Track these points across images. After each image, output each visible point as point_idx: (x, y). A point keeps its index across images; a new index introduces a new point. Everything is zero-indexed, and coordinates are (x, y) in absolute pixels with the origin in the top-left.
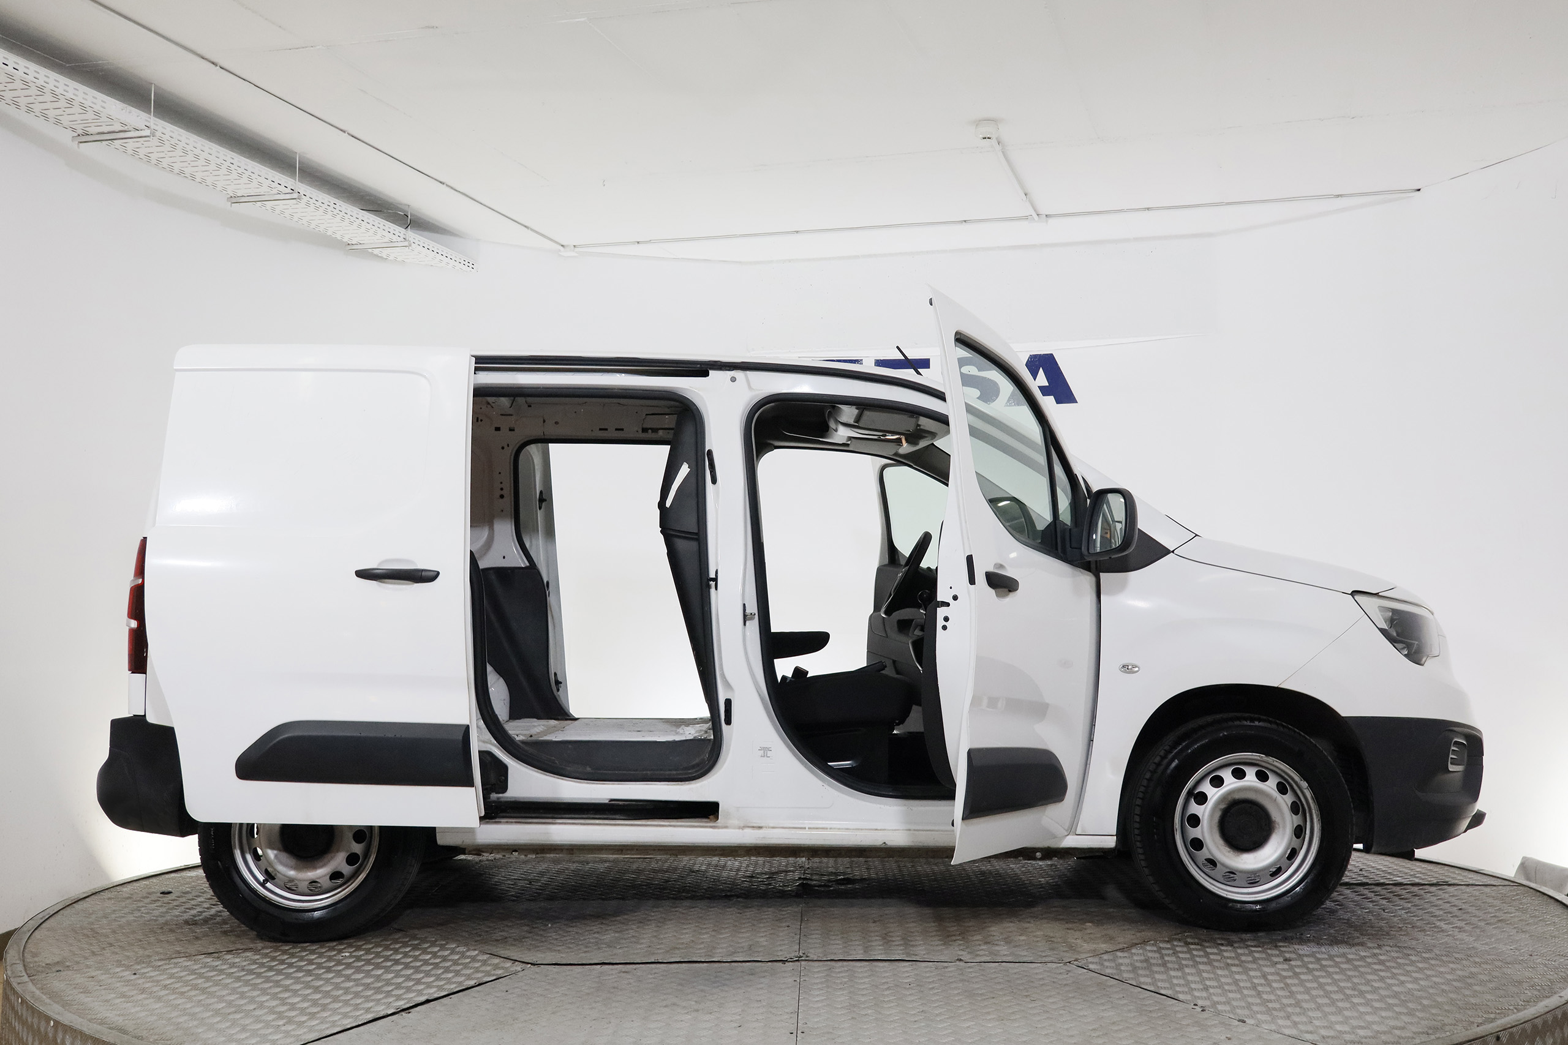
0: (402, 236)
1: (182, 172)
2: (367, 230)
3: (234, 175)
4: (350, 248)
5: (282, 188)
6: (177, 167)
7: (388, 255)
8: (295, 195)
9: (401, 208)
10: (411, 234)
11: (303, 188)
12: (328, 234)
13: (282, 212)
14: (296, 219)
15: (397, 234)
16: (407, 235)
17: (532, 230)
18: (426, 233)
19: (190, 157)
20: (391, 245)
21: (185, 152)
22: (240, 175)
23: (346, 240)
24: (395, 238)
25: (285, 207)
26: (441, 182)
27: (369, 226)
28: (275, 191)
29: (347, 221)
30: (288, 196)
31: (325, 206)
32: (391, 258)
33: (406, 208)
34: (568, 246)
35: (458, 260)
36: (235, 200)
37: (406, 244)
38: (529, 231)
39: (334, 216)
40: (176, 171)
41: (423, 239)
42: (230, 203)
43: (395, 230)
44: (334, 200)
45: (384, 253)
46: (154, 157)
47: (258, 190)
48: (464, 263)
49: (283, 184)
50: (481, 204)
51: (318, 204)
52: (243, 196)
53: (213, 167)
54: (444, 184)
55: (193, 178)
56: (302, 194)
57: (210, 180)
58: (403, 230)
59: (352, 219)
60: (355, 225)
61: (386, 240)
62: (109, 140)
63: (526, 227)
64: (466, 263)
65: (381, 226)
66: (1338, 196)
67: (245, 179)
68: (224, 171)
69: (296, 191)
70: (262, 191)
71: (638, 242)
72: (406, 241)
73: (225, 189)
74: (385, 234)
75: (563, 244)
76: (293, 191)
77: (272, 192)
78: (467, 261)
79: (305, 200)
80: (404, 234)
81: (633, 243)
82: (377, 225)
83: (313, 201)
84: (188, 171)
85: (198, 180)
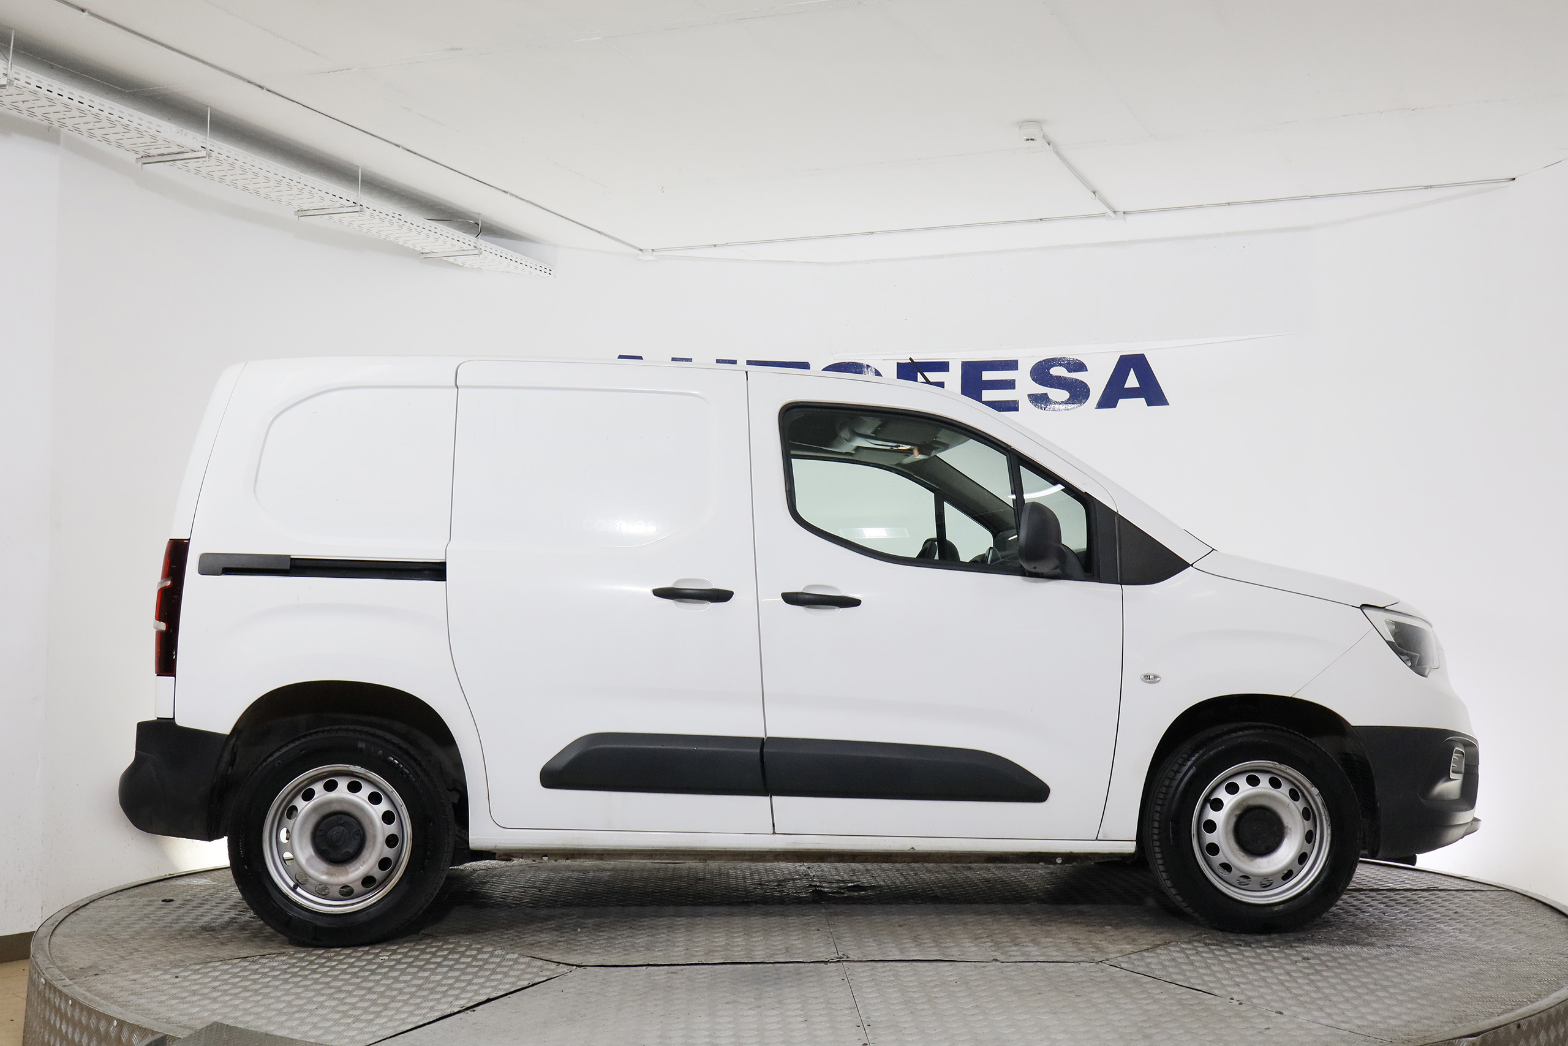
0: (473, 244)
1: (246, 189)
2: (436, 239)
3: (295, 190)
4: (423, 257)
5: (344, 202)
7: (462, 263)
9: (471, 216)
10: (482, 242)
11: (366, 200)
12: (400, 243)
13: (349, 224)
14: (364, 230)
15: (468, 242)
16: (478, 242)
17: (605, 235)
18: (498, 240)
20: (462, 253)
21: (244, 170)
22: (301, 190)
24: (465, 247)
25: (350, 219)
26: (505, 192)
27: (437, 236)
28: (338, 205)
29: (414, 231)
30: (350, 209)
31: (390, 217)
32: (467, 266)
33: (476, 216)
34: (646, 250)
35: (534, 267)
36: (302, 213)
37: (477, 252)
39: (401, 227)
41: (494, 247)
42: (297, 217)
43: (464, 239)
44: (399, 210)
45: (460, 261)
47: (320, 204)
48: (540, 269)
49: (345, 197)
50: (549, 211)
51: (382, 216)
52: (309, 210)
54: (509, 193)
55: (257, 193)
56: (364, 206)
58: (473, 238)
59: (419, 229)
60: (422, 234)
61: (457, 248)
62: (171, 161)
63: (599, 232)
65: (451, 235)
68: (283, 186)
69: (358, 203)
70: (326, 204)
71: (715, 246)
72: (477, 249)
73: (290, 204)
74: (455, 242)
75: (641, 248)
76: (354, 204)
77: (335, 206)
78: (543, 267)
79: (368, 212)
80: (475, 242)
81: (709, 246)
82: (445, 234)
83: (377, 213)
84: (251, 187)
85: (263, 195)
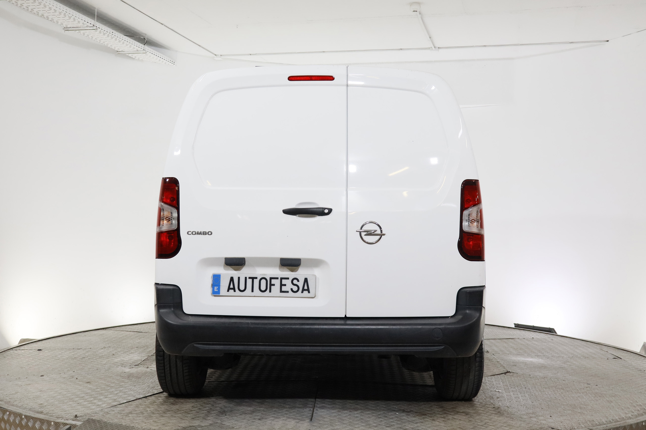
0: (143, 48)
1: (43, 15)
2: (127, 45)
3: (67, 17)
4: (118, 53)
5: (89, 24)
6: (40, 13)
7: (135, 57)
8: (95, 28)
9: (142, 35)
10: (147, 48)
11: (98, 24)
12: (108, 46)
13: (88, 36)
14: (94, 39)
15: (140, 47)
16: (145, 48)
17: (202, 47)
18: (153, 47)
19: (47, 8)
20: (137, 52)
21: (45, 6)
22: (70, 17)
23: (116, 49)
24: (139, 49)
25: (90, 33)
26: (162, 24)
27: (128, 43)
28: (85, 26)
29: (118, 40)
30: (91, 28)
31: (108, 33)
32: (137, 58)
33: (144, 35)
34: (218, 55)
35: (167, 60)
36: (66, 29)
37: (144, 52)
38: (201, 48)
39: (112, 38)
40: (40, 15)
41: (152, 50)
42: (64, 30)
43: (139, 45)
44: (112, 31)
45: (134, 56)
46: (30, 8)
47: (78, 25)
48: (170, 61)
49: (89, 22)
50: (180, 34)
51: (105, 32)
52: (70, 27)
53: (57, 13)
54: (163, 24)
55: (48, 18)
56: (98, 27)
57: (55, 20)
58: (143, 45)
59: (120, 40)
60: (122, 42)
61: (135, 50)
63: (199, 46)
64: (171, 62)
65: (133, 43)
66: (571, 43)
67: (72, 20)
68: (62, 15)
69: (95, 25)
71: (250, 55)
72: (144, 51)
73: (62, 24)
74: (135, 47)
75: (216, 54)
76: (93, 26)
77: (84, 26)
78: (171, 61)
79: (99, 30)
80: (144, 47)
81: (248, 55)
82: (131, 43)
83: (103, 31)
84: (46, 15)
85: (50, 19)
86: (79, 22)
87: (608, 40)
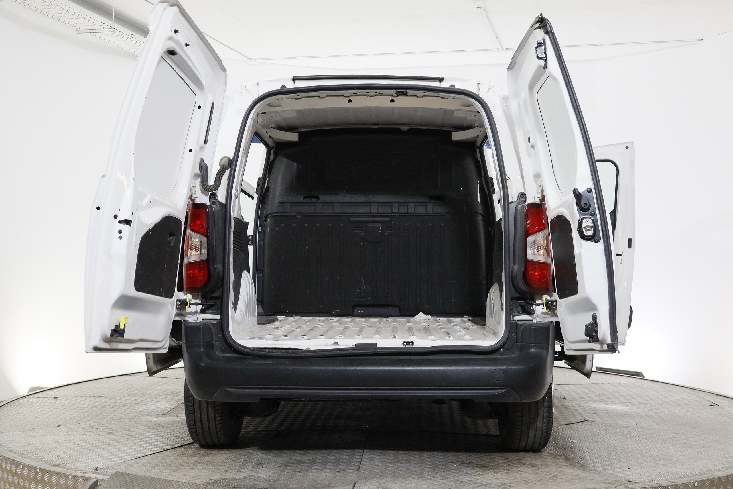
1: (53, 16)
3: (81, 19)
5: (105, 26)
6: (51, 14)
8: (112, 30)
11: (116, 26)
12: (127, 50)
13: (104, 39)
14: (111, 42)
17: (234, 50)
19: (58, 9)
21: (56, 6)
22: (84, 19)
25: (106, 36)
28: (102, 27)
29: (138, 44)
30: (108, 30)
31: (127, 36)
34: (252, 59)
36: (80, 31)
38: (232, 51)
39: (132, 41)
40: (50, 15)
42: (77, 33)
44: (131, 32)
46: (39, 8)
47: (92, 27)
49: (106, 24)
51: (124, 35)
52: (84, 30)
53: (70, 14)
55: (59, 19)
56: (115, 29)
57: (67, 21)
59: (141, 43)
60: (142, 46)
63: (231, 48)
66: (660, 42)
67: (86, 21)
68: (75, 16)
69: (113, 27)
70: (94, 27)
71: (290, 58)
73: (75, 26)
75: (250, 58)
76: (110, 28)
77: (100, 28)
79: (117, 32)
81: (287, 58)
83: (121, 33)
84: (56, 16)
85: (61, 21)
86: (94, 23)
87: (702, 39)
